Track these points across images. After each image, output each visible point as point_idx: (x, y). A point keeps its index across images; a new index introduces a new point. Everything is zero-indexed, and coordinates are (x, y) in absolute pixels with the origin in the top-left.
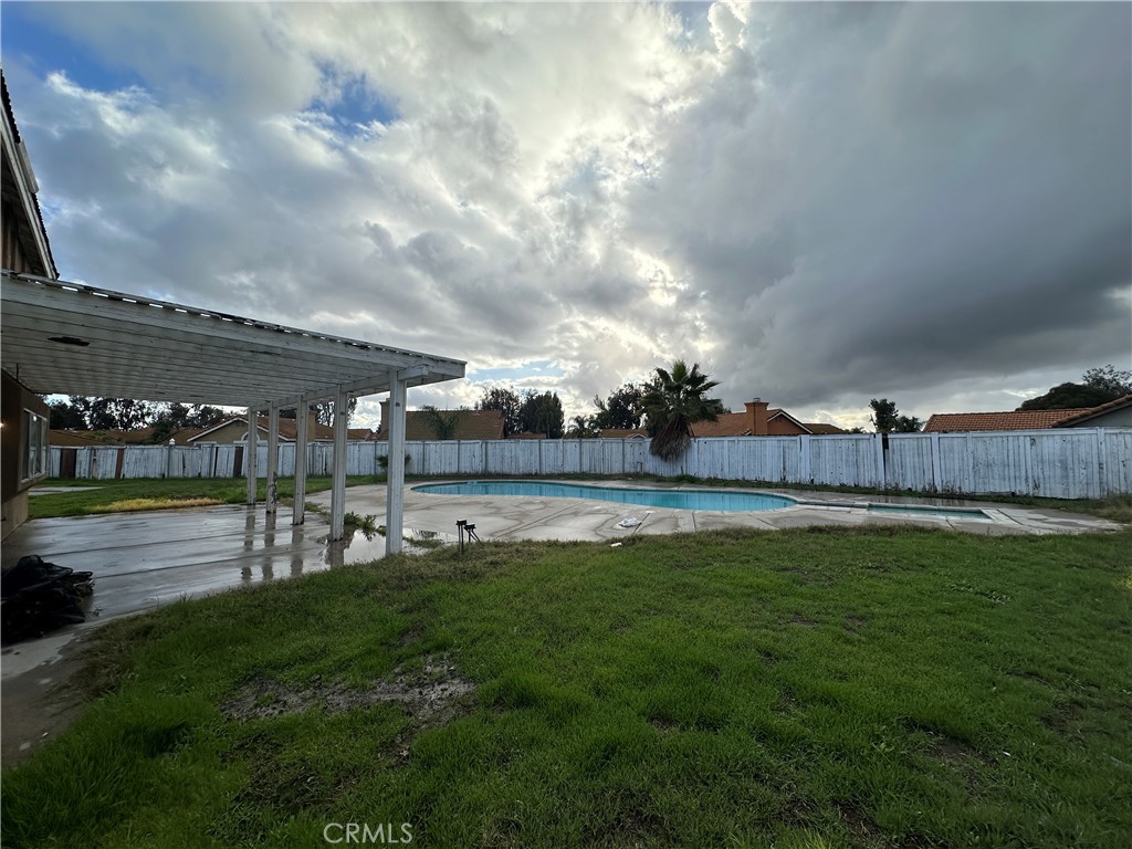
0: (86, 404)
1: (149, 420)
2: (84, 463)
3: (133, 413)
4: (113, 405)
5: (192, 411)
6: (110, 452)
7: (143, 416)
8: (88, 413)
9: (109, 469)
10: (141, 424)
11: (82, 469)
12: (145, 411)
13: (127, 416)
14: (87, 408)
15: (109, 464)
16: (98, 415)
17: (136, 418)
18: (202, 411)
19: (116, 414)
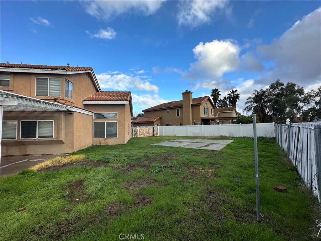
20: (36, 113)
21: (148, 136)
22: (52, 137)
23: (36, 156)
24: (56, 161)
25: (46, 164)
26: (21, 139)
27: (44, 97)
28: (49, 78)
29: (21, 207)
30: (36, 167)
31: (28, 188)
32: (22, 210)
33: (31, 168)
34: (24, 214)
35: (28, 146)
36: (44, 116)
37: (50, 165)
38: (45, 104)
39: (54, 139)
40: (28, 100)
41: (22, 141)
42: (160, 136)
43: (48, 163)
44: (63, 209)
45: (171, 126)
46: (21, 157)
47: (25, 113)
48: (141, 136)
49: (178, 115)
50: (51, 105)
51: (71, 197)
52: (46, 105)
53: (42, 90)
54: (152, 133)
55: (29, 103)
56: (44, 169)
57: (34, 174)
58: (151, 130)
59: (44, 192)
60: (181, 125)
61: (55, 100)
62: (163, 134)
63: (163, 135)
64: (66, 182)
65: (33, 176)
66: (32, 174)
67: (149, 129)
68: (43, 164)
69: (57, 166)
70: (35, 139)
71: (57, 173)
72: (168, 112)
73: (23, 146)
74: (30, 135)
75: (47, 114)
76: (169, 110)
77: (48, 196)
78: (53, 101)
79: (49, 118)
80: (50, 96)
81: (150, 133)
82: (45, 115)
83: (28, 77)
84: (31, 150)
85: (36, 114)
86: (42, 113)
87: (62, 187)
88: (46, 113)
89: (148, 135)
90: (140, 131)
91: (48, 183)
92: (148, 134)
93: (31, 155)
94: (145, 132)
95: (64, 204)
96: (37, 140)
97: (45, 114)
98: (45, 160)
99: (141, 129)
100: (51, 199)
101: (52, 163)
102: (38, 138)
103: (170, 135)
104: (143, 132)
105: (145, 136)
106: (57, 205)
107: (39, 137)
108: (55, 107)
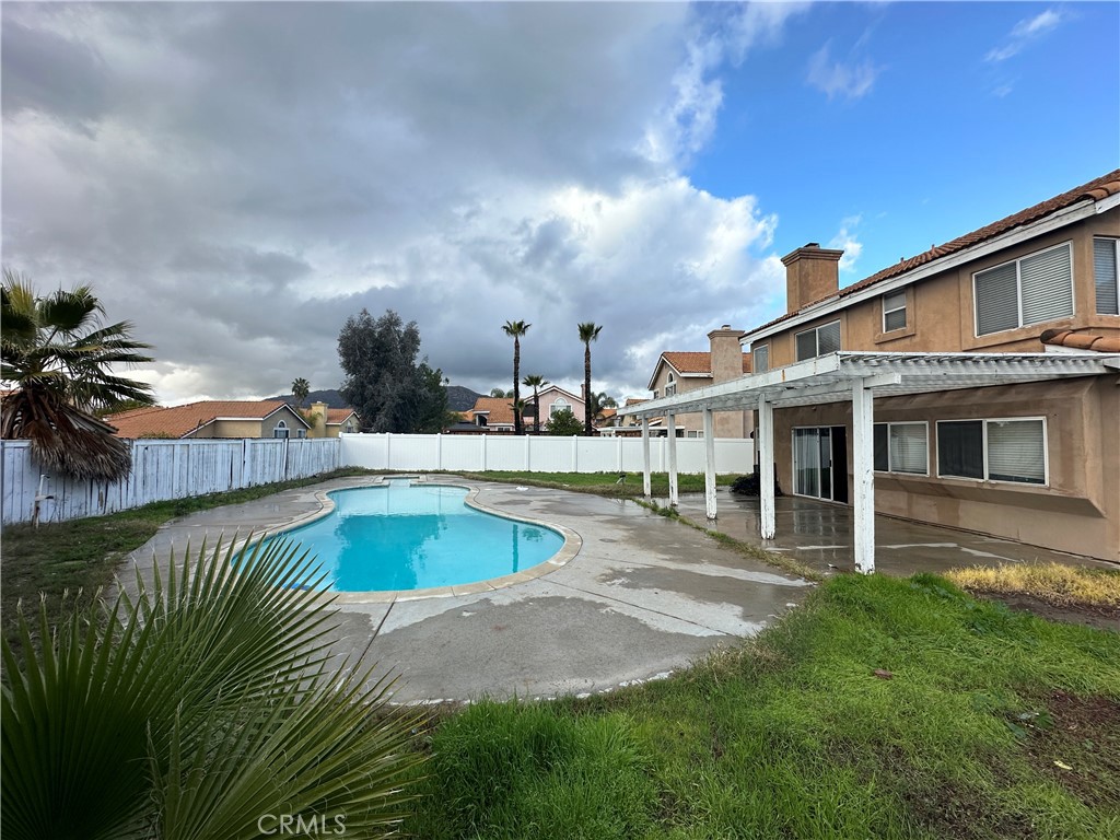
20: (980, 393)
22: (1043, 482)
23: (987, 539)
24: (1046, 579)
25: (1002, 578)
26: (939, 477)
27: (1002, 336)
28: (1018, 261)
29: (882, 668)
30: (966, 577)
31: (915, 627)
32: (879, 676)
33: (951, 575)
34: (881, 688)
35: (962, 501)
36: (1005, 404)
37: (1018, 585)
38: (993, 363)
39: (1049, 489)
40: (935, 362)
41: (944, 483)
43: (1013, 576)
44: (986, 756)
46: (943, 532)
47: (947, 396)
50: (1019, 361)
51: (1040, 741)
52: (1001, 366)
53: (996, 314)
55: (940, 371)
56: (991, 592)
57: (951, 594)
59: (953, 660)
61: (1048, 337)
64: (1050, 675)
65: (945, 601)
66: (943, 592)
68: (991, 574)
69: (1043, 600)
70: (981, 481)
71: (1024, 622)
73: (948, 499)
74: (965, 469)
75: (1017, 393)
77: (959, 682)
78: (1038, 342)
79: (1025, 408)
80: (1029, 326)
82: (1010, 400)
83: (951, 282)
84: (973, 516)
85: (978, 397)
86: (1001, 394)
87: (1022, 684)
88: (1013, 391)
91: (978, 643)
93: (972, 532)
95: (999, 740)
96: (985, 487)
97: (1011, 397)
98: (1004, 561)
100: (963, 698)
101: (1031, 582)
102: (990, 478)
106: (969, 724)
107: (992, 477)
108: (1042, 369)
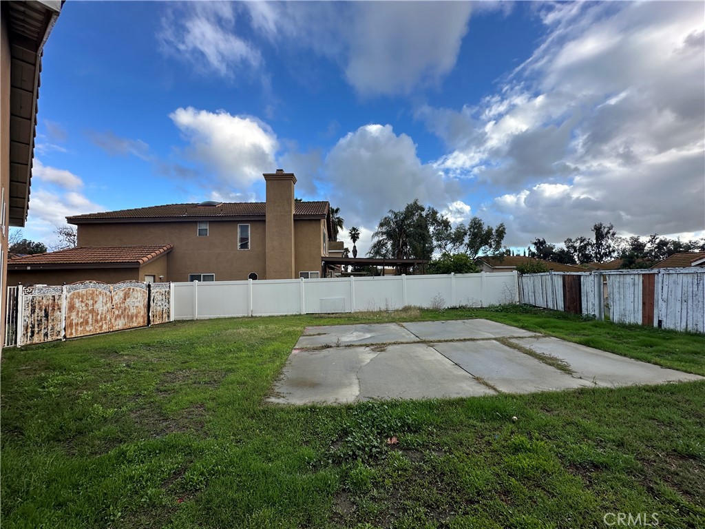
0: (575, 248)
1: (615, 255)
2: (591, 295)
3: (603, 251)
4: (590, 247)
5: (649, 245)
6: (629, 279)
7: (610, 252)
8: (576, 254)
9: (630, 307)
10: (609, 258)
11: (590, 305)
12: (611, 249)
13: (600, 254)
14: (575, 251)
15: (630, 297)
16: (582, 255)
17: (606, 255)
18: (658, 244)
19: (593, 253)
21: (120, 327)
42: (177, 322)
45: (214, 283)
48: (75, 333)
49: (244, 246)
54: (143, 312)
58: (137, 300)
60: (254, 277)
62: (193, 313)
63: (197, 316)
67: (126, 296)
72: (202, 232)
76: (205, 227)
81: (133, 311)
89: (120, 324)
90: (71, 307)
92: (118, 316)
94: (101, 307)
99: (79, 295)
103: (227, 316)
104: (92, 311)
105: (105, 328)
